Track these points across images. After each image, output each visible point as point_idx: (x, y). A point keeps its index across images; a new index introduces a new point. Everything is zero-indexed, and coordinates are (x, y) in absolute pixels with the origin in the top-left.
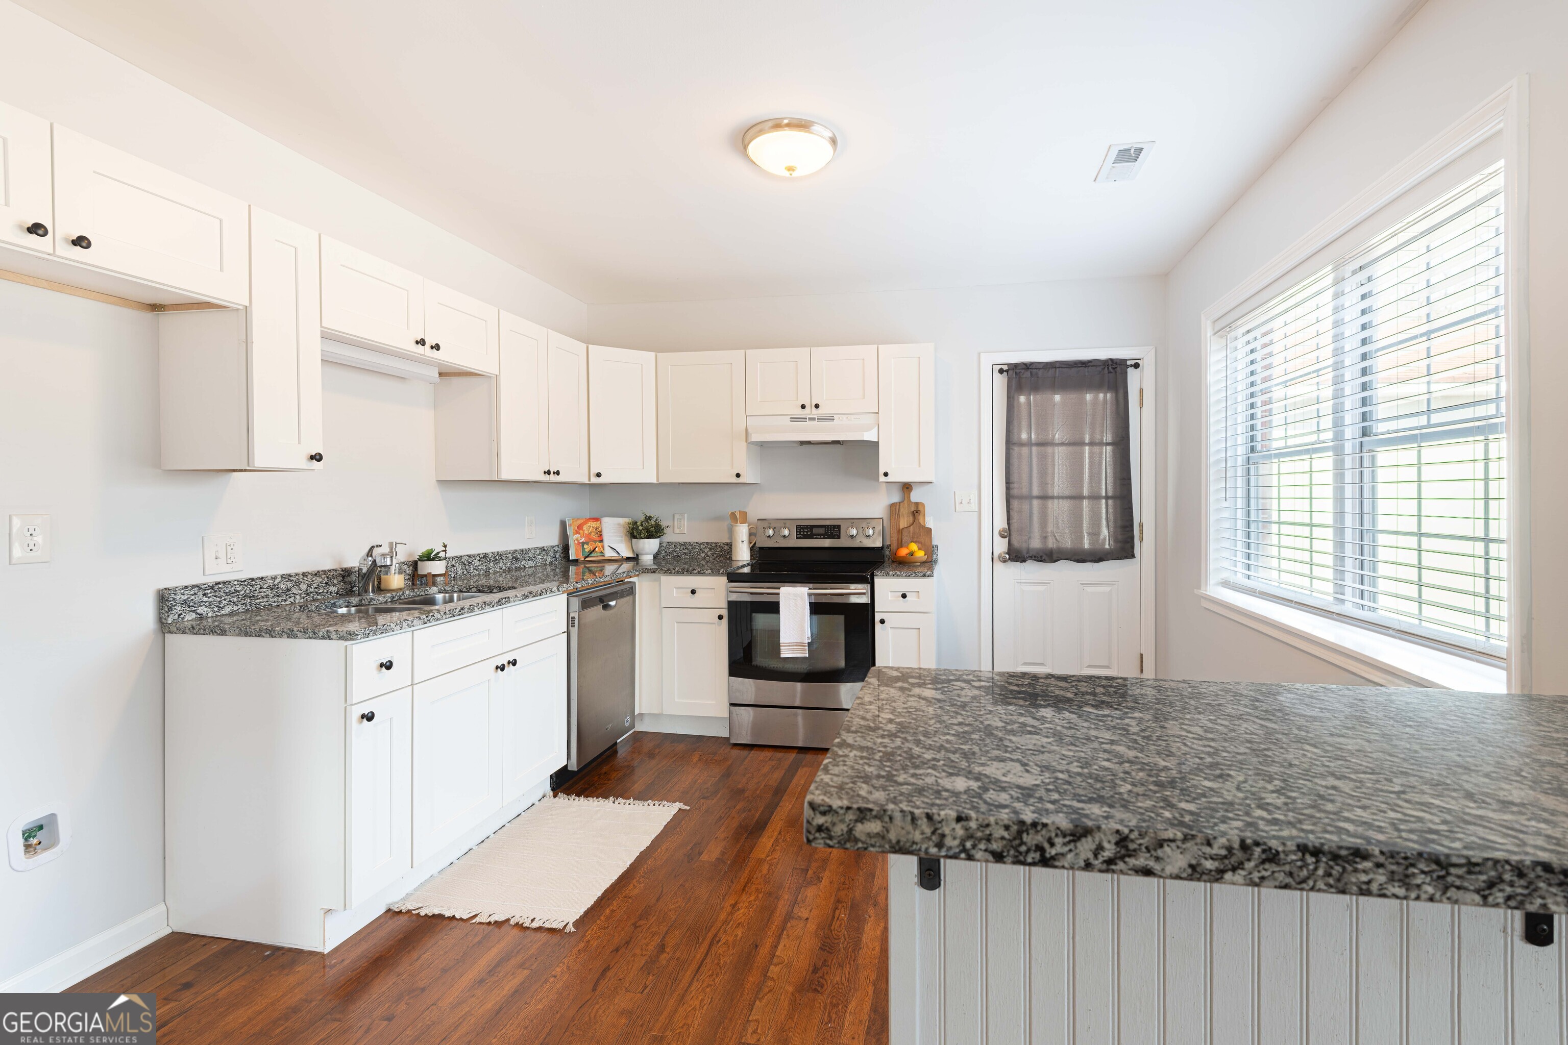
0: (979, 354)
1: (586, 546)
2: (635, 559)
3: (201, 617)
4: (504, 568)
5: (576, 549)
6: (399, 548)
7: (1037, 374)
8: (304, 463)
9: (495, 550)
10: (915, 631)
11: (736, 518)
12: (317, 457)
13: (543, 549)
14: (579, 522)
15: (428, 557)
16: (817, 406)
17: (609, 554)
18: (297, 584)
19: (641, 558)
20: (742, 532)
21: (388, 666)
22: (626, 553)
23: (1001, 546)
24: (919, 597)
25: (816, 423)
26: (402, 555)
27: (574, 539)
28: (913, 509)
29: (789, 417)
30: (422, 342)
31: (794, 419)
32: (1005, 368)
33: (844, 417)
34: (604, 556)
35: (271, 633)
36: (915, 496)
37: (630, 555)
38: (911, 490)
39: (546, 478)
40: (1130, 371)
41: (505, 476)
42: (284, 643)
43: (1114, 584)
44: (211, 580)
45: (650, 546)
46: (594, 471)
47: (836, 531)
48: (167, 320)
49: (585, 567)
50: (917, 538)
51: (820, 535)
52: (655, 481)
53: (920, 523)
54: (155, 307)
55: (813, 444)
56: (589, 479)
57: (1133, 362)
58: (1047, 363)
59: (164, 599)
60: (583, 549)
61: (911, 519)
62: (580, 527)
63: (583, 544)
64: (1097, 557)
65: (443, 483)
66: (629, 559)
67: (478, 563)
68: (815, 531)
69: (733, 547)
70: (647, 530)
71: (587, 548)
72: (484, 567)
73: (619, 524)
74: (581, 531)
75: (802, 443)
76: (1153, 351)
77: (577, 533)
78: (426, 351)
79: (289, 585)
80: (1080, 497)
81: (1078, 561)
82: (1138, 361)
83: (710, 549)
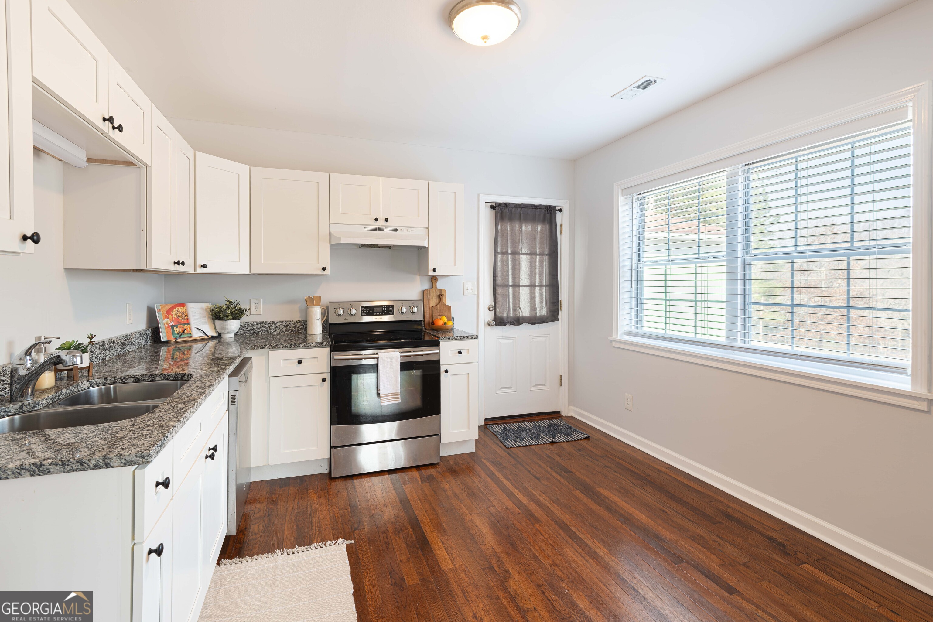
0: (479, 195)
1: (175, 329)
2: (219, 337)
4: (115, 354)
5: (167, 332)
7: (511, 210)
8: (17, 245)
10: (466, 376)
11: (312, 301)
12: (34, 239)
13: (140, 333)
14: (167, 308)
16: (387, 220)
17: (196, 334)
19: (223, 336)
20: (316, 314)
22: (211, 333)
23: (489, 316)
24: (468, 353)
25: (384, 232)
27: (164, 323)
28: (439, 293)
29: (364, 226)
30: (111, 120)
31: (367, 228)
32: (494, 205)
33: (405, 229)
34: (191, 336)
36: (440, 285)
37: (214, 334)
38: (437, 280)
40: (558, 213)
43: (547, 336)
45: (231, 326)
46: (200, 262)
47: (391, 310)
49: (176, 347)
50: (442, 313)
51: (379, 312)
52: (248, 272)
53: (443, 303)
55: (380, 247)
56: (195, 270)
57: (559, 208)
58: (516, 205)
60: (173, 331)
61: (438, 300)
62: (169, 312)
63: (173, 327)
64: (541, 321)
65: (71, 272)
66: (213, 338)
67: (98, 352)
68: (375, 310)
69: (309, 324)
70: (229, 313)
71: (177, 330)
72: (102, 355)
73: (202, 309)
74: (170, 316)
75: (363, 246)
76: (568, 203)
77: (167, 317)
78: (109, 130)
80: (535, 286)
81: (533, 324)
82: (561, 208)
83: (285, 326)
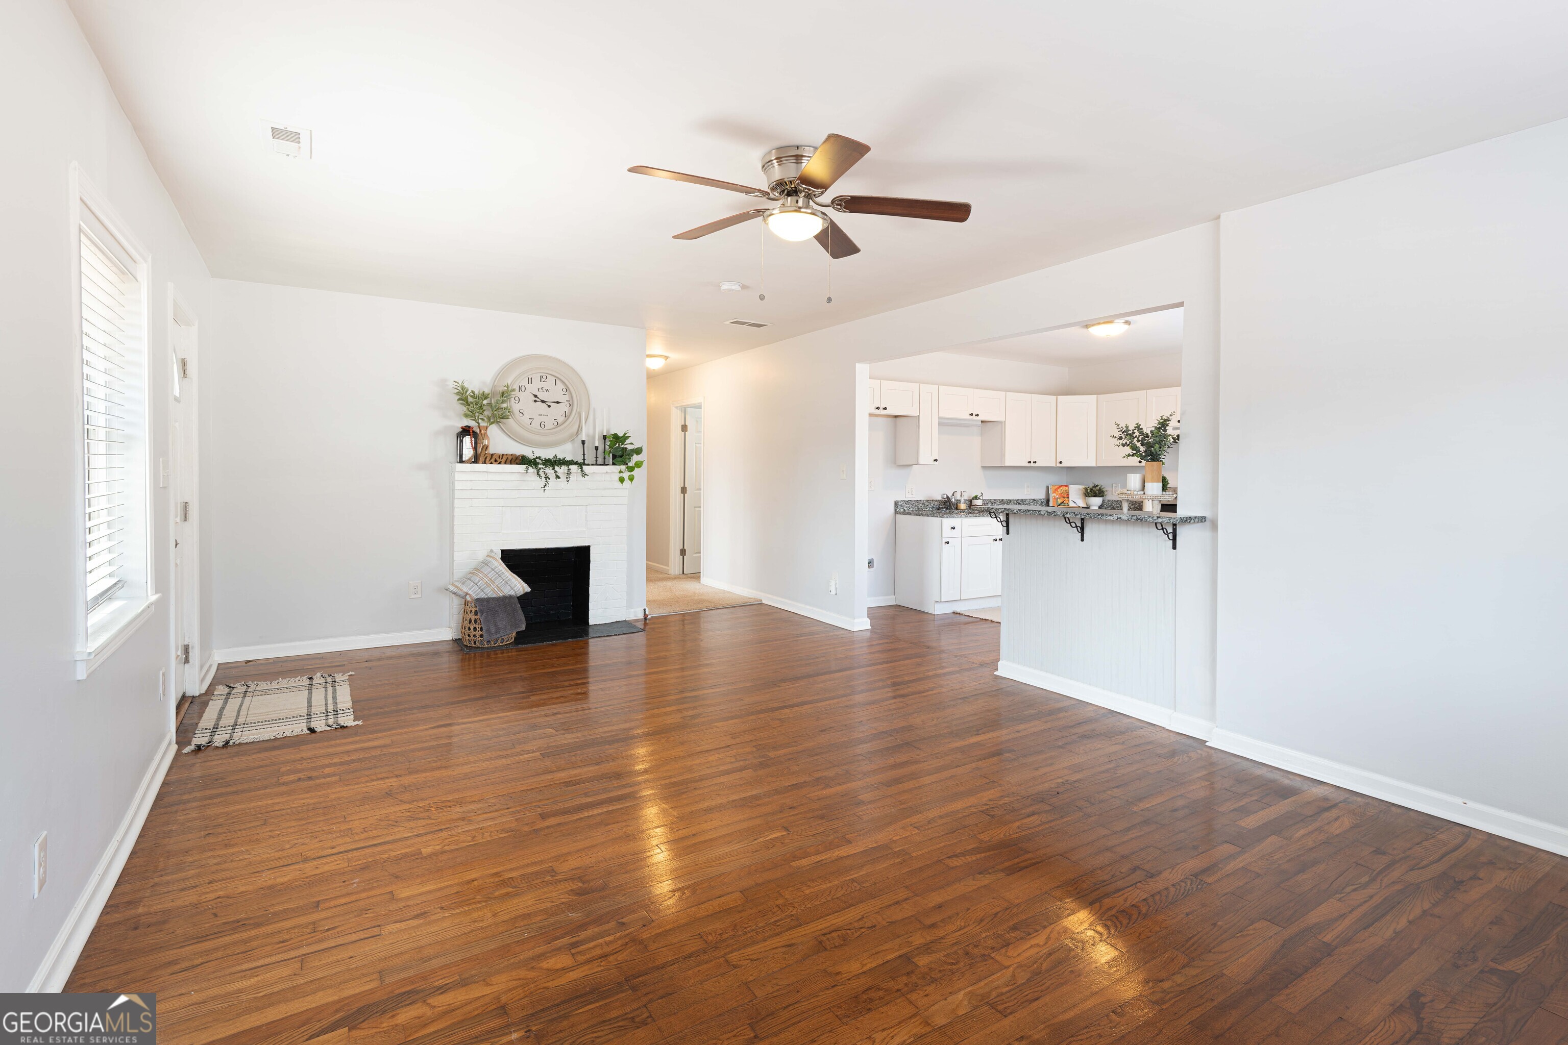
1: (1059, 500)
2: (1088, 508)
3: (905, 510)
5: (1054, 501)
6: (964, 494)
8: (932, 462)
9: (1008, 498)
12: (936, 460)
13: (1034, 500)
14: (1056, 487)
15: (976, 498)
17: (1073, 505)
18: (930, 503)
19: (1091, 508)
21: (953, 528)
22: (1082, 505)
26: (966, 496)
27: (1053, 496)
30: (972, 415)
34: (1069, 505)
35: (923, 515)
37: (1085, 506)
39: (1029, 465)
41: (1007, 464)
42: (926, 518)
44: (907, 500)
45: (1096, 502)
46: (1059, 461)
48: (898, 419)
52: (1094, 465)
54: (896, 417)
56: (1056, 465)
59: (896, 503)
60: (1057, 501)
62: (1056, 490)
63: (1057, 498)
65: (984, 468)
66: (1084, 508)
70: (1095, 493)
73: (1079, 489)
74: (1057, 492)
77: (1054, 493)
78: (974, 417)
79: (928, 504)
83: (1132, 505)
